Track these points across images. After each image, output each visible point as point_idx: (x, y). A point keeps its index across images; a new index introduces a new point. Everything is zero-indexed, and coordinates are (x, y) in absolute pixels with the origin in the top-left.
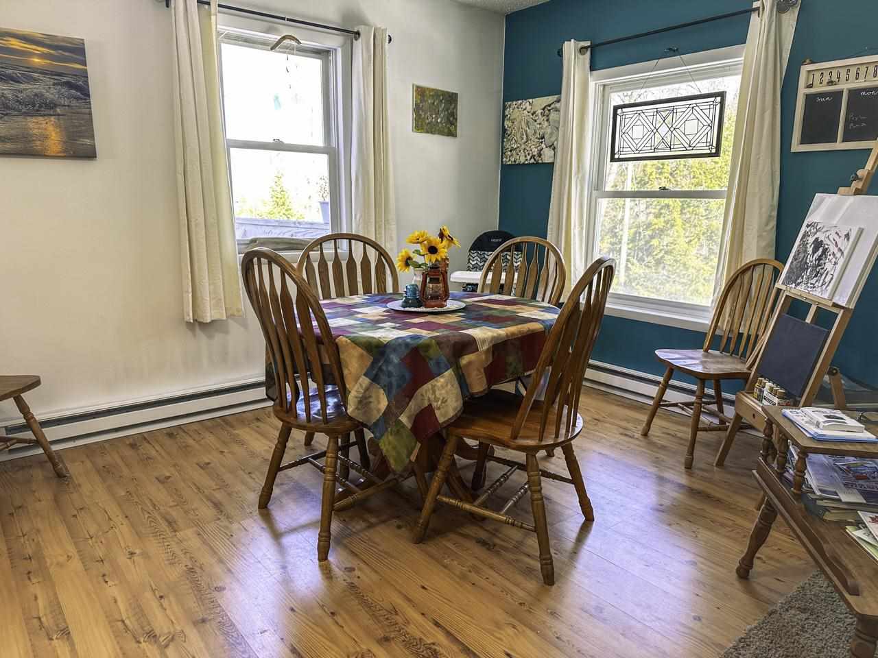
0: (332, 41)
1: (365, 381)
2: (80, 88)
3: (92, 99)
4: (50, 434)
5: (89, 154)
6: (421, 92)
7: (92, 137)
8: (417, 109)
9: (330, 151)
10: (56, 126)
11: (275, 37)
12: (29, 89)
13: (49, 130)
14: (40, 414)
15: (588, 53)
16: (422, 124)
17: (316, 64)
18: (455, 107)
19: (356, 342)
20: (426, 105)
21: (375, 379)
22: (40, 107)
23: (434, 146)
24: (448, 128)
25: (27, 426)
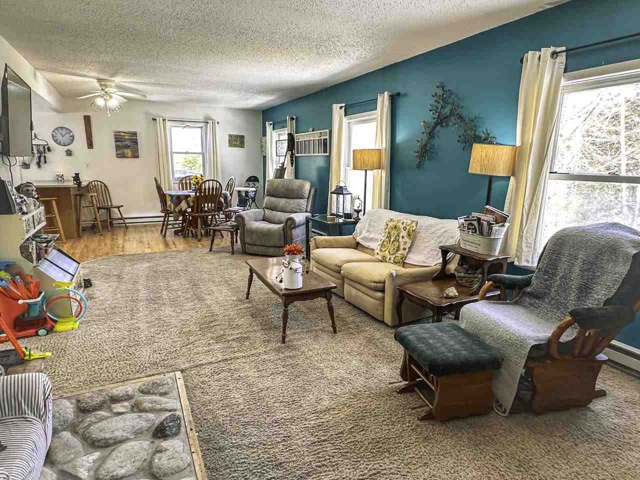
0: (202, 125)
1: (170, 202)
2: (135, 142)
3: (139, 144)
4: (127, 221)
5: (138, 157)
6: (230, 136)
7: (138, 153)
8: (229, 141)
9: (203, 154)
10: (131, 151)
11: (184, 126)
12: (124, 143)
13: (128, 152)
14: (124, 216)
15: (272, 126)
16: (231, 144)
17: (200, 129)
18: (244, 139)
19: (168, 195)
20: (232, 139)
21: (172, 202)
22: (127, 147)
23: (236, 150)
24: (242, 145)
25: (121, 219)
